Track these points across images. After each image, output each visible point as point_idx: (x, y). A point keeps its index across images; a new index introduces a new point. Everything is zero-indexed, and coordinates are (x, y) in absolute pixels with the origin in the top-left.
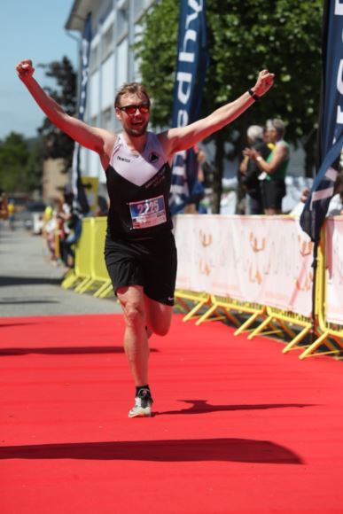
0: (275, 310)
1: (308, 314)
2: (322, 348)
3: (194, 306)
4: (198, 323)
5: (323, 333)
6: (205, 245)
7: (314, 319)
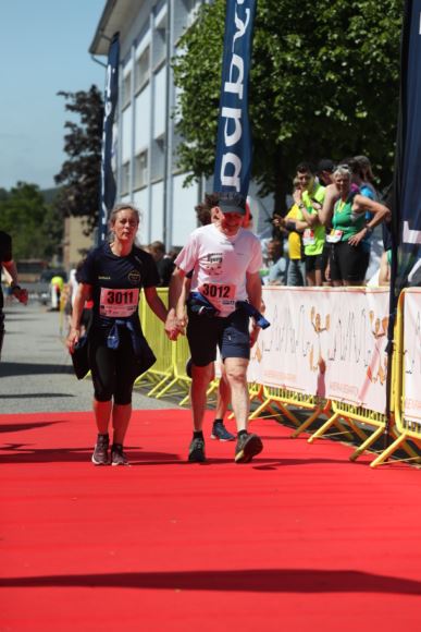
5: (401, 434)
7: (389, 415)
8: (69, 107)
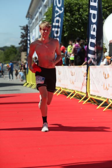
0: (77, 91)
1: (85, 92)
3: (57, 90)
5: (89, 97)
6: (59, 74)
7: (87, 93)
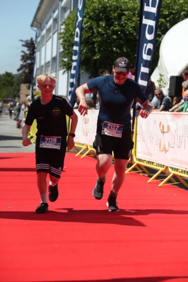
2: (134, 169)
3: (80, 150)
4: (82, 157)
5: (135, 163)
6: (86, 123)
8: (23, 45)
